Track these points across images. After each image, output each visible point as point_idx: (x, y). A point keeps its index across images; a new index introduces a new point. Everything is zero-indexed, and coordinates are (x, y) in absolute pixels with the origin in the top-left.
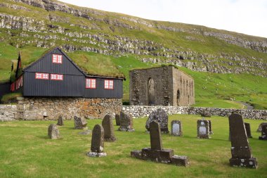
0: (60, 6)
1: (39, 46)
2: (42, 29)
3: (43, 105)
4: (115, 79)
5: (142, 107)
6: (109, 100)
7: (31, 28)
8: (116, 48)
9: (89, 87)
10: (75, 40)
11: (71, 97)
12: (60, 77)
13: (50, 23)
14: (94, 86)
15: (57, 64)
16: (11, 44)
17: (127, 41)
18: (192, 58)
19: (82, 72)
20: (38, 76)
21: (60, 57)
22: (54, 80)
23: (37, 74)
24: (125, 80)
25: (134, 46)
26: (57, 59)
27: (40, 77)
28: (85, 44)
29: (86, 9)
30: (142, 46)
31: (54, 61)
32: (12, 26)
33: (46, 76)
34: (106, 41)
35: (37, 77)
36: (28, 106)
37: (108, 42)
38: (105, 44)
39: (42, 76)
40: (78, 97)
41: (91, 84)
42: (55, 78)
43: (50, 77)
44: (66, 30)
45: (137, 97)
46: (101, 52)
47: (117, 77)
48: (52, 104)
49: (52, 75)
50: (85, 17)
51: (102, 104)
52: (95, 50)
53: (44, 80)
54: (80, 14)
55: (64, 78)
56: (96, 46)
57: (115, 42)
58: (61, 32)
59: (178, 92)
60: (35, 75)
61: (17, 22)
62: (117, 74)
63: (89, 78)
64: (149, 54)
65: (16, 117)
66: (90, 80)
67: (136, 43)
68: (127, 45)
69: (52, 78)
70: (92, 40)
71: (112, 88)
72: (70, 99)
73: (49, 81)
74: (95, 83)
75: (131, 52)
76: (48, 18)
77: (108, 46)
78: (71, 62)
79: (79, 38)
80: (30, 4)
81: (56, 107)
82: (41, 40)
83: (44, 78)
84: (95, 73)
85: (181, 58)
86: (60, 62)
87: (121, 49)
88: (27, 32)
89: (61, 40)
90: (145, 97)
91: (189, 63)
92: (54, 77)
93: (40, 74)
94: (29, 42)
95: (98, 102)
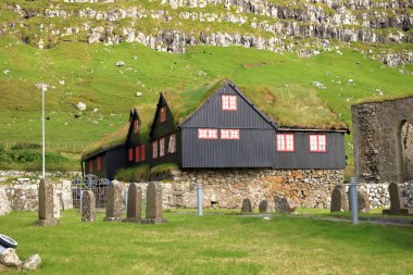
1: (95, 39)
3: (210, 184)
4: (330, 132)
6: (320, 173)
9: (283, 149)
10: (187, 16)
11: (253, 169)
12: (235, 134)
14: (290, 147)
15: (228, 112)
16: (26, 40)
17: (335, 7)
19: (270, 123)
20: (203, 134)
21: (233, 99)
22: (226, 140)
23: (200, 131)
24: (348, 132)
25: (359, 18)
26: (229, 103)
27: (205, 136)
28: (215, 27)
30: (383, 16)
31: (224, 108)
33: (212, 134)
34: (275, 12)
35: (201, 136)
36: (188, 184)
37: (281, 15)
38: (272, 22)
39: (208, 134)
40: (263, 169)
41: (286, 143)
42: (227, 136)
43: (219, 134)
45: (374, 169)
47: (333, 128)
48: (223, 180)
49: (223, 132)
51: (306, 180)
52: (243, 41)
53: (211, 140)
55: (241, 135)
56: (247, 27)
57: (299, 11)
60: (197, 133)
62: (333, 123)
63: (281, 132)
64: (405, 40)
65: (172, 202)
66: (283, 136)
67: (363, 8)
68: (337, 18)
69: (223, 137)
70: (233, 11)
71: (324, 149)
72: (251, 172)
73: (219, 142)
74: (292, 142)
75: (348, 39)
77: (280, 27)
78: (252, 106)
79: (198, 10)
81: (230, 186)
82: (97, 23)
83: (210, 136)
84: (293, 123)
86: (234, 107)
87: (318, 32)
89: (149, 18)
90: (394, 168)
92: (225, 134)
93: (205, 131)
94: (69, 30)
95: (300, 177)
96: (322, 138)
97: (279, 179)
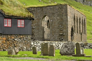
6: (22, 36)
14: (10, 25)
41: (8, 23)
51: (16, 39)
63: (6, 18)
66: (6, 20)
71: (23, 26)
95: (13, 38)
97: (5, 39)
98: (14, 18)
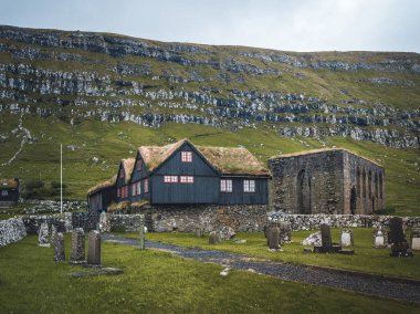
0: (133, 46)
1: (104, 119)
2: (108, 89)
3: (172, 215)
4: (257, 178)
5: (295, 216)
6: (250, 207)
7: (89, 90)
8: (233, 112)
9: (225, 190)
10: (161, 104)
11: (203, 204)
12: (190, 179)
13: (118, 78)
14: (230, 189)
15: (186, 164)
17: (252, 99)
18: (386, 121)
21: (190, 154)
22: (183, 184)
23: (166, 177)
25: (267, 106)
26: (187, 157)
27: (169, 181)
29: (177, 45)
30: (282, 105)
31: (183, 160)
32: (61, 89)
33: (174, 179)
34: (215, 102)
35: (166, 181)
36: (156, 215)
37: (219, 104)
38: (213, 108)
39: (171, 179)
40: (210, 204)
41: (227, 186)
42: (185, 181)
43: (179, 179)
44: (145, 87)
46: (206, 121)
48: (182, 212)
50: (177, 60)
51: (241, 212)
53: (173, 184)
54: (168, 56)
56: (198, 111)
57: (230, 101)
58: (137, 91)
59: (353, 191)
60: (163, 179)
61: (68, 81)
63: (223, 178)
64: (295, 120)
66: (225, 181)
67: (270, 99)
68: (254, 105)
69: (182, 181)
70: (189, 101)
71: (253, 190)
72: (202, 207)
73: (179, 185)
74: (231, 186)
75: (260, 119)
76: (115, 69)
77: (218, 111)
79: (168, 100)
80: (86, 48)
81: (186, 216)
82: (106, 108)
85: (362, 123)
86: (190, 160)
87: (242, 114)
88: (85, 97)
89: (138, 106)
91: (378, 130)
92: (183, 179)
93: (169, 177)
94: (89, 113)
96: (253, 183)
97: (222, 211)
98: (238, 178)
